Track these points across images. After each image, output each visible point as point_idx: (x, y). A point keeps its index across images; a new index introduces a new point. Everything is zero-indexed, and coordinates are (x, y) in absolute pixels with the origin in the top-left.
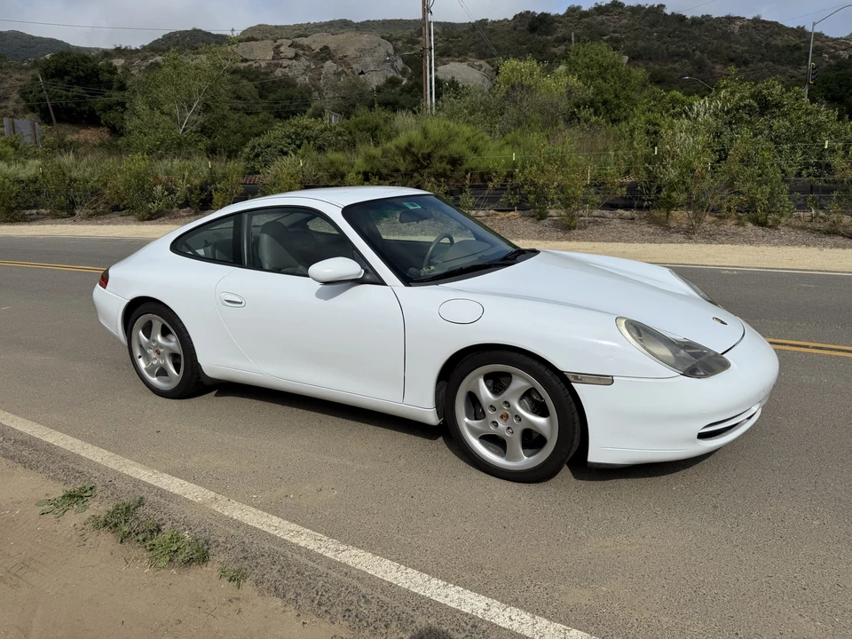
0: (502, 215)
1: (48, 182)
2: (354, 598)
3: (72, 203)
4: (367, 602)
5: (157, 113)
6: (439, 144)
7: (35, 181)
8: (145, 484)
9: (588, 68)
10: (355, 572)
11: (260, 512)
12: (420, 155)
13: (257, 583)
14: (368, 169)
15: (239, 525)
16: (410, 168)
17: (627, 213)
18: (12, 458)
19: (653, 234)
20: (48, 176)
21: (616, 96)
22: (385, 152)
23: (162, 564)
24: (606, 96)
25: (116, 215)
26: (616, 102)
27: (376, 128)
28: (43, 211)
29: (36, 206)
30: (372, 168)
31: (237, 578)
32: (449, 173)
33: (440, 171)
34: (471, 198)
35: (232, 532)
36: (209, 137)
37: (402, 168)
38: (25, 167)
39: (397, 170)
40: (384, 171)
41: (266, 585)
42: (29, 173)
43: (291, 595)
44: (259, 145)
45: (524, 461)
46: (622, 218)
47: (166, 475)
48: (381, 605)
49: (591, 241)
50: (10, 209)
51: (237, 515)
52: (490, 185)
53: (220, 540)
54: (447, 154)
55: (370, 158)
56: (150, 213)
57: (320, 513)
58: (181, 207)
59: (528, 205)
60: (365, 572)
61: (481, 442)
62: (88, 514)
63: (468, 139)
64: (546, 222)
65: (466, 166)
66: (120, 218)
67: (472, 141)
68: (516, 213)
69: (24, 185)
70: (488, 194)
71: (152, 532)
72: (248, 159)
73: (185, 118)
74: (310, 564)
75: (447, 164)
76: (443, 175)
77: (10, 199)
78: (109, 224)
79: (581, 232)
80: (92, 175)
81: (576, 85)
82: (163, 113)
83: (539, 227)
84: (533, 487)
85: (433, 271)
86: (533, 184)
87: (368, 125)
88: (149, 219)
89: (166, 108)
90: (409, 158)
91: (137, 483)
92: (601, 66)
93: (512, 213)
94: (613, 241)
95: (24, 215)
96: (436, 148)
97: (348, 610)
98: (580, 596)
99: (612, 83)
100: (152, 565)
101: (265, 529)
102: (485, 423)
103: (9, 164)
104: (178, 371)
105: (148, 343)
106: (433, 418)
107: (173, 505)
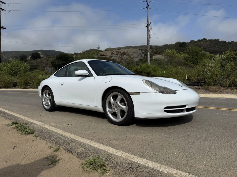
2: (59, 139)
4: (62, 140)
8: (30, 122)
10: (64, 136)
11: (51, 127)
12: (139, 72)
13: (41, 137)
15: (44, 128)
17: (198, 87)
18: (7, 118)
19: (204, 92)
23: (23, 134)
31: (37, 136)
35: (42, 129)
43: (46, 139)
46: (196, 88)
47: (36, 121)
48: (65, 141)
53: (38, 130)
60: (66, 136)
61: (112, 115)
62: (14, 126)
67: (154, 69)
74: (55, 134)
90: (136, 73)
91: (28, 122)
92: (196, 52)
96: (144, 70)
97: (57, 141)
98: (116, 142)
99: (200, 57)
100: (21, 134)
101: (50, 129)
102: (112, 109)
103: (43, 75)
104: (50, 104)
105: (45, 97)
106: (102, 110)
107: (33, 125)
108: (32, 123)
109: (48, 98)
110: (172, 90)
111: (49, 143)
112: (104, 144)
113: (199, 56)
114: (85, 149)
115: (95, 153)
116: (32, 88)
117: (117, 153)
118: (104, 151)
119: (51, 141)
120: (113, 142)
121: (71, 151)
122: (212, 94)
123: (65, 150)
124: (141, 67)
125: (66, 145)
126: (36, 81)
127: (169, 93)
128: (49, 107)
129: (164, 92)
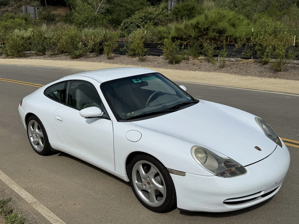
0: (244, 61)
1: (35, 39)
3: (44, 48)
5: (86, 4)
6: (214, 23)
7: (30, 38)
8: (15, 192)
11: (48, 210)
12: (202, 29)
14: (176, 35)
15: (39, 214)
16: (197, 35)
20: (35, 36)
22: (186, 26)
25: (63, 55)
27: (193, 8)
28: (32, 52)
29: (29, 50)
30: (179, 35)
32: (217, 38)
33: (213, 37)
34: (226, 52)
35: (35, 217)
36: (111, 14)
37: (193, 35)
38: (26, 32)
39: (191, 36)
40: (185, 36)
42: (27, 35)
44: (127, 22)
45: (156, 203)
47: (23, 190)
49: (287, 79)
50: (19, 51)
51: (40, 210)
52: (237, 46)
53: (30, 219)
54: (217, 28)
55: (178, 30)
56: (76, 55)
57: (69, 214)
58: (91, 52)
59: (258, 56)
61: (142, 192)
63: (230, 20)
64: (267, 66)
65: (226, 34)
66: (64, 57)
67: (232, 20)
68: (252, 60)
69: (25, 40)
70: (236, 49)
71: (9, 213)
72: (122, 29)
73: (98, 6)
76: (214, 39)
77: (19, 47)
78: (58, 60)
79: (283, 73)
80: (54, 36)
82: (88, 4)
83: (262, 69)
85: (133, 114)
86: (260, 45)
87: (189, 7)
88: (76, 58)
89: (90, 1)
90: (197, 30)
91: (12, 191)
93: (250, 60)
95: (25, 54)
96: (211, 25)
101: (47, 217)
102: (142, 184)
103: (20, 30)
104: (43, 144)
105: (33, 132)
106: (126, 179)
107: (20, 203)
108: (19, 197)
109: (37, 134)
110: (239, 166)
116: (4, 56)
124: (206, 17)
126: (9, 44)
127: (233, 174)
128: (40, 148)
129: (225, 173)
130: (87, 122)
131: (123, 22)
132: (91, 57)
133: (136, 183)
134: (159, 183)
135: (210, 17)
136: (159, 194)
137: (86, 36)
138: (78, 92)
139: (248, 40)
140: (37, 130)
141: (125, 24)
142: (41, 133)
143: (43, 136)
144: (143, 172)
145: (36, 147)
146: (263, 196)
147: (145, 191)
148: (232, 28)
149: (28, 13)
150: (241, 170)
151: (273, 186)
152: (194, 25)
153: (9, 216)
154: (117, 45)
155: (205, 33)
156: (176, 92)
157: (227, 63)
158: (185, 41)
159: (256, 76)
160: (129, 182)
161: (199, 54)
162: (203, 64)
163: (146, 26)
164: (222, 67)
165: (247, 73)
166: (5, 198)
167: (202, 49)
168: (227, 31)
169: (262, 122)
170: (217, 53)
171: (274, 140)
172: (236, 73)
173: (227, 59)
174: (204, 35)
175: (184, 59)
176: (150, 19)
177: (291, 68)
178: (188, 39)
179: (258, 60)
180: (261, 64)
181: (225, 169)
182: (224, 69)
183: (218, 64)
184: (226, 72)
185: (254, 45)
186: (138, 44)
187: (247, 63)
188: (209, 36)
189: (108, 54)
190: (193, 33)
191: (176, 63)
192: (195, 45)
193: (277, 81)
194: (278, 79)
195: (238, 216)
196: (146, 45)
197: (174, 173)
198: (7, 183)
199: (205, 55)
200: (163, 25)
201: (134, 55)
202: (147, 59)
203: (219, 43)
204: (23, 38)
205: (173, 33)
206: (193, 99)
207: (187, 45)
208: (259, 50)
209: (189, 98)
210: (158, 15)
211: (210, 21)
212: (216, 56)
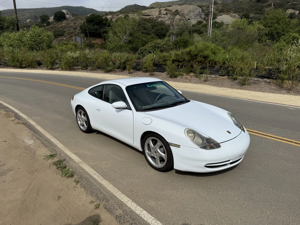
0: (221, 77)
1: (81, 58)
2: (99, 192)
3: (87, 65)
4: (101, 194)
5: (115, 36)
6: (201, 51)
7: (77, 58)
8: (68, 155)
9: (272, 19)
10: (103, 186)
11: (90, 167)
12: (193, 55)
13: (81, 184)
14: (175, 59)
15: (83, 169)
16: (189, 59)
17: (268, 80)
18: (43, 144)
19: (275, 89)
20: (81, 56)
21: (283, 31)
22: (182, 53)
23: (63, 176)
24: (278, 31)
25: (99, 71)
26: (283, 33)
27: (187, 41)
28: (79, 67)
29: (77, 66)
30: (177, 59)
31: (77, 182)
32: (203, 61)
33: (200, 60)
34: (208, 71)
35: (81, 171)
36: (132, 44)
37: (187, 59)
38: (75, 54)
39: (185, 60)
40: (181, 60)
41: (83, 185)
42: (76, 56)
43: (86, 189)
44: (143, 49)
45: (160, 165)
46: (266, 82)
47: (73, 154)
48: (104, 195)
49: (250, 90)
50: (70, 67)
51: (84, 167)
52: (216, 67)
53: (77, 172)
54: (203, 55)
55: (176, 55)
56: (108, 70)
57: (103, 170)
58: (118, 68)
59: (230, 74)
60: (105, 187)
61: (151, 158)
62: (53, 161)
63: (212, 49)
64: (236, 81)
65: (209, 59)
67: (214, 50)
68: (226, 77)
70: (215, 69)
71: (64, 168)
72: (139, 54)
73: (124, 38)
74: (94, 182)
75: (203, 58)
76: (201, 62)
77: (70, 63)
78: (96, 73)
79: (247, 86)
80: (93, 57)
81: (262, 28)
82: (117, 36)
83: (233, 83)
84: (162, 173)
85: (147, 107)
86: (232, 67)
87: (184, 40)
88: (107, 72)
89: (118, 35)
90: (189, 56)
91: (66, 155)
92: (278, 18)
93: (225, 77)
94: (257, 91)
95: (74, 68)
96: (199, 52)
97: (96, 195)
98: (152, 203)
99: (282, 26)
100: (61, 176)
101: (88, 172)
102: (151, 153)
103: (71, 53)
104: (86, 125)
105: (80, 117)
106: (140, 149)
107: (71, 162)
108: (70, 158)
109: (83, 119)
110: (216, 143)
111: (89, 195)
112: (141, 207)
113: (281, 24)
114: (123, 212)
115: (132, 219)
116: (60, 69)
117: (151, 221)
118: (141, 217)
119: (92, 193)
120: (149, 202)
121: (110, 211)
122: (285, 94)
123: (105, 208)
124: (196, 47)
125: (106, 202)
126: (64, 61)
127: (212, 148)
128: (85, 128)
129: (206, 147)
130: (116, 111)
131: (140, 49)
132: (118, 72)
133: (147, 152)
134: (162, 152)
135: (198, 47)
136: (162, 160)
137: (115, 57)
138: (111, 92)
139: (224, 63)
140: (83, 116)
141: (141, 50)
142: (85, 118)
143: (87, 120)
144: (152, 144)
145: (82, 127)
146: (231, 163)
147: (153, 158)
148: (213, 55)
149: (77, 41)
150: (217, 146)
151: (238, 157)
152: (188, 52)
153: (64, 170)
154: (135, 64)
155: (195, 58)
156: (175, 95)
157: (209, 78)
158: (181, 63)
159: (228, 87)
160: (142, 152)
161: (190, 72)
162: (193, 78)
163: (155, 52)
164: (206, 81)
165: (222, 86)
166: (62, 159)
167: (192, 68)
168: (210, 57)
169: (232, 116)
170: (202, 72)
171: (240, 127)
172: (215, 85)
173: (209, 76)
174: (194, 59)
175: (180, 75)
176: (158, 48)
177: (252, 83)
178: (183, 62)
179: (230, 77)
180: (233, 80)
181: (207, 144)
182: (207, 82)
183: (203, 79)
184: (208, 85)
185: (228, 67)
186: (150, 64)
187: (223, 79)
188: (197, 60)
189: (129, 70)
190: (187, 58)
191: (174, 77)
192: (188, 65)
193: (243, 91)
194: (243, 90)
195: (214, 176)
196: (155, 65)
197: (173, 145)
198: (63, 149)
199: (194, 73)
200: (167, 52)
201: (147, 71)
202: (155, 74)
203: (204, 65)
204: (73, 58)
205: (173, 57)
206: (186, 99)
207: (182, 65)
208: (231, 70)
209: (184, 99)
210: (164, 45)
211: (199, 50)
212: (202, 73)
